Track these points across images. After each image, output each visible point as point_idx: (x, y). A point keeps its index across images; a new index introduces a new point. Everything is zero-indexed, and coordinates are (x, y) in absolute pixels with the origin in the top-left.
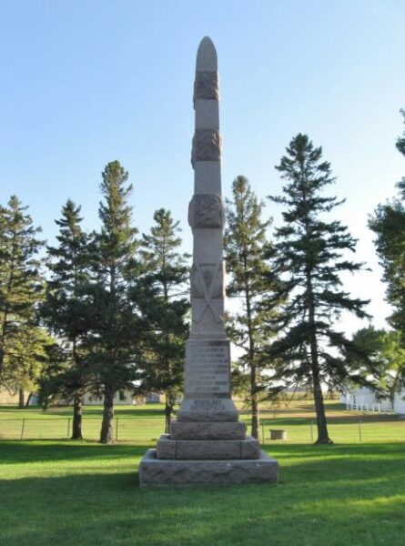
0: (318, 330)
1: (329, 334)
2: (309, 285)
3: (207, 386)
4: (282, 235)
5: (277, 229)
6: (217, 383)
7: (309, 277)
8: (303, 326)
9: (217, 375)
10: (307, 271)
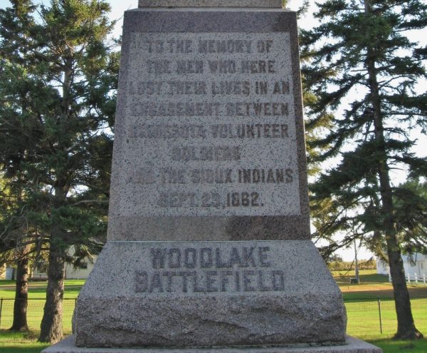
0: (392, 154)
1: (407, 159)
2: (372, 83)
3: (208, 188)
4: (328, 13)
5: (319, 6)
6: (246, 175)
7: (373, 72)
8: (366, 148)
9: (248, 143)
10: (369, 62)
